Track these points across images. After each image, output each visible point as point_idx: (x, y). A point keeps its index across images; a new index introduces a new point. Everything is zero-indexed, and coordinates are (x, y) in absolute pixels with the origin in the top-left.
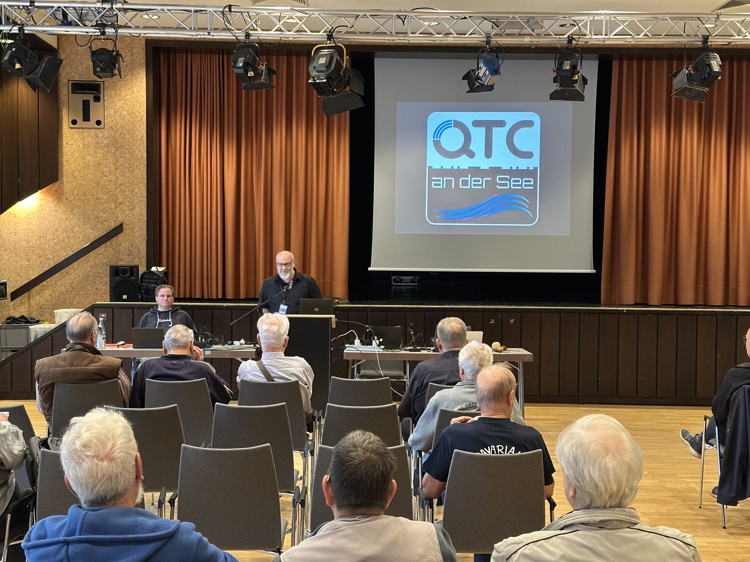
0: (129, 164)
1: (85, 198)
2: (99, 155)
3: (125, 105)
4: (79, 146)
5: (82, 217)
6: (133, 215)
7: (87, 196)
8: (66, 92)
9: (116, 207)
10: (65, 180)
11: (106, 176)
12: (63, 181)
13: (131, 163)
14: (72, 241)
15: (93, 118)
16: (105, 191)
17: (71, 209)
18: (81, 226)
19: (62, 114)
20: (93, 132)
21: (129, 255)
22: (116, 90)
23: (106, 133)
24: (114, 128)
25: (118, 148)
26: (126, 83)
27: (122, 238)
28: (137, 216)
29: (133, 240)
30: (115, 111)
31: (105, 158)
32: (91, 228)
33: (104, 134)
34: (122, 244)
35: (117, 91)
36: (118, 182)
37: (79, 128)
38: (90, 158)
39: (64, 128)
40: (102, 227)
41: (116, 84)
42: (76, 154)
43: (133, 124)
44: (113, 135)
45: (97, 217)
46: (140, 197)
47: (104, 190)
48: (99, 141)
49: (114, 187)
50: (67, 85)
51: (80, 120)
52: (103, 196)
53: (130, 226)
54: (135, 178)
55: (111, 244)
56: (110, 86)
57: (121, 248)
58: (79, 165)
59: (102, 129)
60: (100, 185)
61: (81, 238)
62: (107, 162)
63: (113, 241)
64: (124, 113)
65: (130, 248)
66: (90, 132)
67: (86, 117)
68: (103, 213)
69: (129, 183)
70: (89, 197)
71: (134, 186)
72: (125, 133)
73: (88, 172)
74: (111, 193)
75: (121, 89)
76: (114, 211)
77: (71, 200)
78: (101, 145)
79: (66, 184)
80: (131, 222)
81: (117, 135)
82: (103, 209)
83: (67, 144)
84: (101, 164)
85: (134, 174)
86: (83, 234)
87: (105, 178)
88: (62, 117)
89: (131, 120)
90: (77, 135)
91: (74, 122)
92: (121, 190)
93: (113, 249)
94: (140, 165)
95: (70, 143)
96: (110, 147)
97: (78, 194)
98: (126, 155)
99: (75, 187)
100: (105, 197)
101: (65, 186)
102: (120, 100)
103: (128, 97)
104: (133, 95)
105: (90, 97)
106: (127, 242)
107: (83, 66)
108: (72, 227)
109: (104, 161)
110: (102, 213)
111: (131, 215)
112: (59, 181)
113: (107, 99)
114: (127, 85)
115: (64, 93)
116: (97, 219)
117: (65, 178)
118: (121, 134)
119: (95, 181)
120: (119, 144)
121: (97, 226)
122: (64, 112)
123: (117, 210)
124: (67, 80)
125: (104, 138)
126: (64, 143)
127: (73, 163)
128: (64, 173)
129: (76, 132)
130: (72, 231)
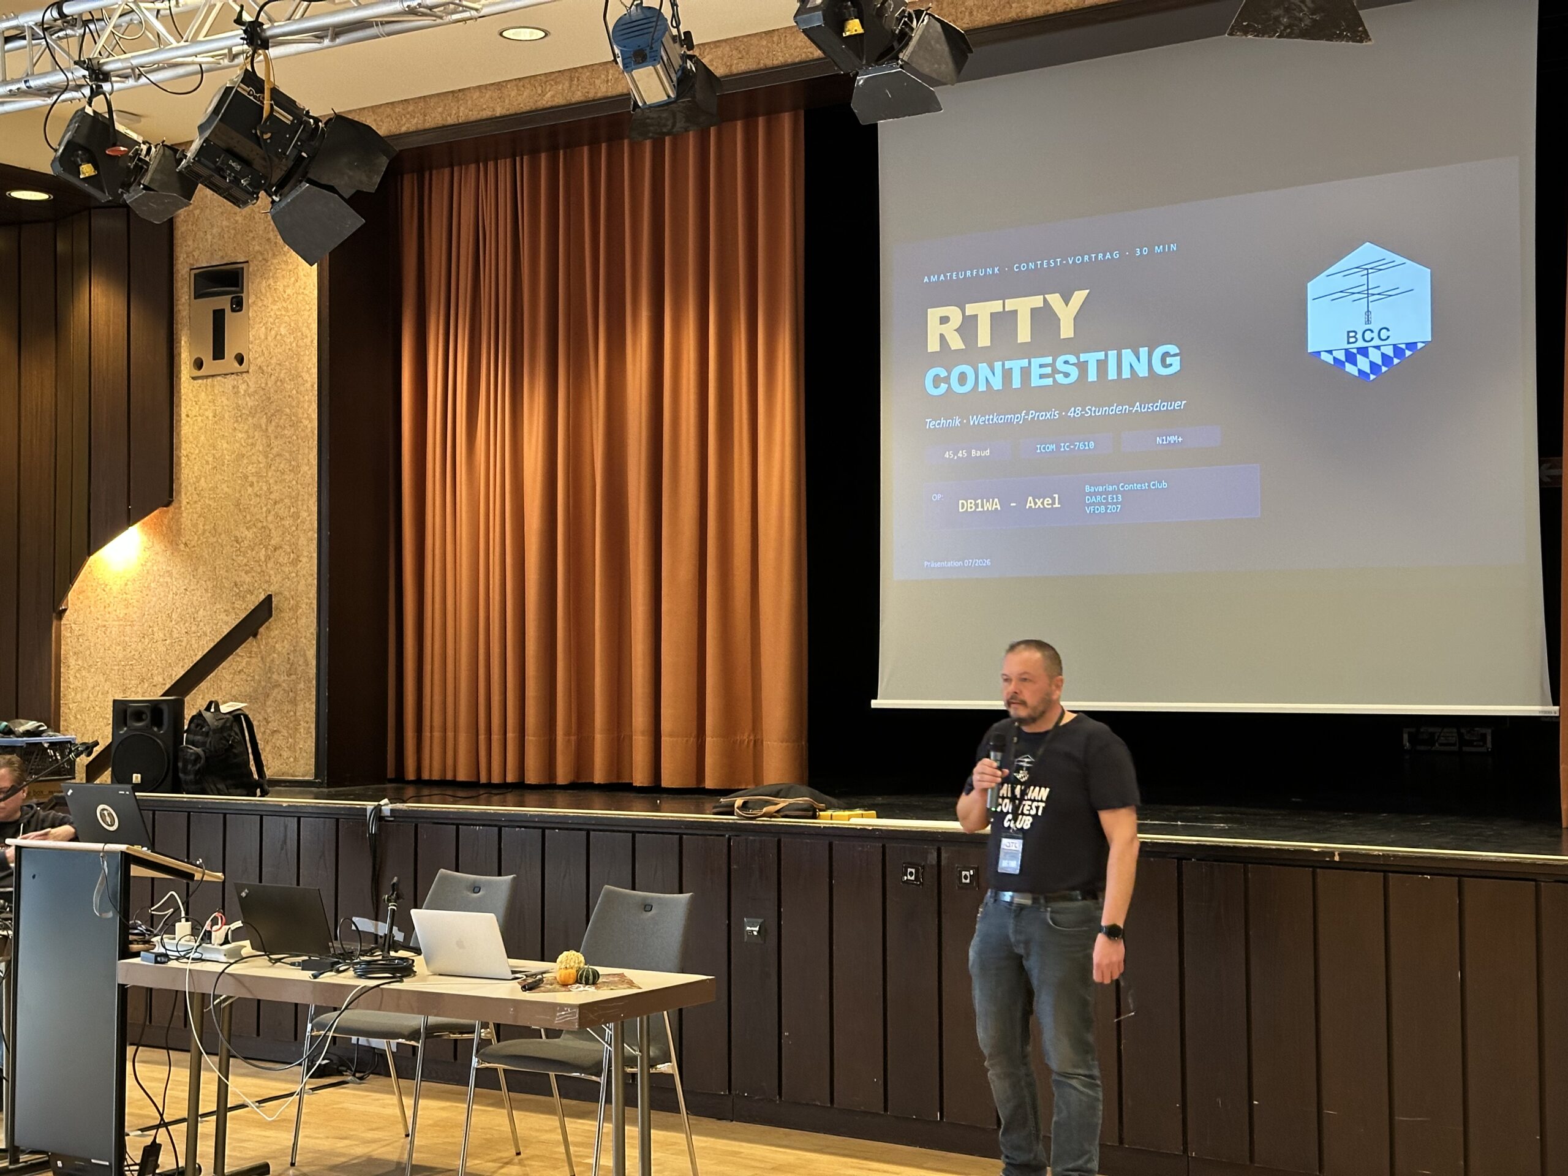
0: (291, 453)
2: (240, 435)
4: (207, 418)
5: (210, 584)
10: (184, 503)
11: (252, 485)
12: (180, 502)
13: (295, 449)
14: (194, 642)
15: (230, 352)
16: (250, 521)
17: (193, 567)
18: (208, 607)
19: (180, 347)
20: (230, 381)
21: (289, 675)
22: (269, 279)
23: (252, 379)
24: (265, 368)
25: (272, 415)
28: (304, 576)
29: (297, 636)
30: (266, 328)
31: (250, 441)
33: (248, 385)
34: (277, 646)
35: (271, 281)
36: (272, 496)
37: (207, 377)
38: (225, 445)
39: (183, 379)
40: (243, 607)
41: (269, 263)
42: (203, 438)
43: (298, 354)
44: (263, 385)
45: (236, 585)
46: (310, 530)
47: (248, 518)
48: (240, 402)
49: (264, 509)
50: (188, 279)
51: (207, 358)
52: (247, 532)
53: (292, 602)
54: (301, 485)
55: (259, 647)
56: (258, 270)
57: (275, 655)
58: (207, 463)
59: (244, 375)
60: (241, 507)
62: (253, 451)
63: (262, 639)
65: (291, 657)
66: (224, 383)
67: (219, 353)
68: (247, 573)
69: (290, 497)
70: (223, 536)
71: (300, 503)
72: (284, 379)
73: (221, 478)
74: (260, 525)
75: (278, 275)
76: (264, 568)
77: (194, 546)
78: (244, 411)
79: (186, 509)
80: (292, 593)
81: (270, 385)
82: (246, 565)
83: (188, 416)
84: (243, 456)
85: (300, 475)
87: (250, 490)
88: (180, 354)
90: (203, 394)
91: (199, 364)
92: (277, 515)
94: (309, 453)
95: (194, 413)
96: (258, 415)
97: (204, 531)
98: (286, 432)
99: (199, 517)
100: (249, 534)
101: (184, 515)
102: (274, 302)
103: (289, 291)
104: (298, 284)
105: (224, 302)
106: (286, 641)
107: (215, 230)
108: (193, 610)
109: (249, 448)
110: (243, 574)
111: (294, 575)
112: (173, 504)
113: (254, 303)
114: (286, 262)
115: (183, 300)
116: (235, 589)
117: (183, 496)
118: (276, 382)
119: (233, 497)
120: (274, 406)
121: (236, 605)
122: (183, 342)
123: (269, 565)
124: (188, 270)
125: (249, 394)
126: (183, 416)
127: (197, 459)
128: (183, 485)
129: (203, 387)
130: (194, 618)
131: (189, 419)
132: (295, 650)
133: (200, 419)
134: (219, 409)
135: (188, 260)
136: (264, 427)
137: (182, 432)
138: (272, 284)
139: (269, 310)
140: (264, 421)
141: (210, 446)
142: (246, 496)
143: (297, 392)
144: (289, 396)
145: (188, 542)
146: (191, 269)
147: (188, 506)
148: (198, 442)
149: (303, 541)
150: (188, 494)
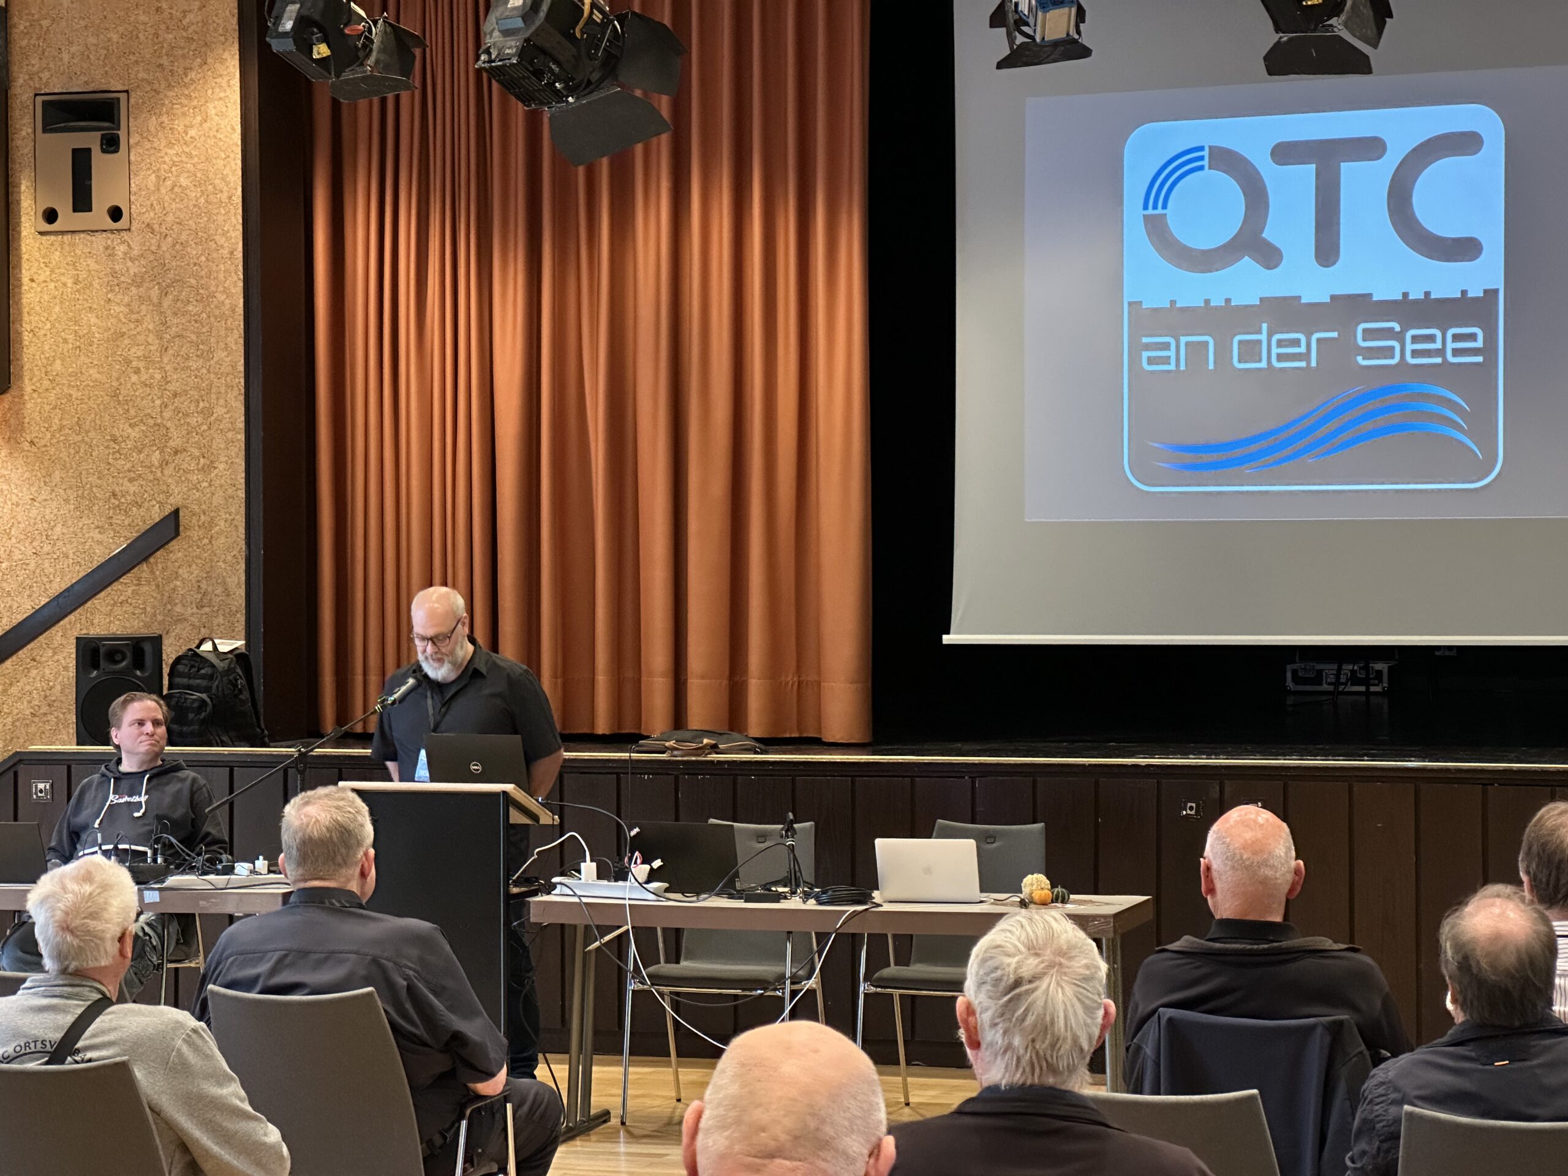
0: (198, 334)
1: (79, 438)
2: (117, 309)
3: (184, 159)
4: (64, 284)
5: (72, 495)
6: (210, 485)
7: (88, 432)
8: (30, 130)
9: (163, 464)
10: (28, 389)
11: (137, 371)
12: (21, 389)
13: (204, 330)
14: (47, 565)
15: (101, 201)
16: (135, 417)
17: (44, 472)
18: (70, 523)
19: (19, 193)
20: (99, 240)
21: (200, 606)
22: (161, 115)
23: (135, 241)
24: (156, 227)
25: (168, 286)
26: (186, 92)
27: (180, 554)
28: (221, 486)
29: (211, 561)
30: (158, 177)
31: (134, 317)
32: (98, 527)
33: (129, 245)
34: (180, 571)
35: (165, 119)
36: (169, 387)
37: (63, 233)
38: (93, 320)
39: (24, 233)
40: (126, 522)
41: (161, 96)
42: (57, 309)
43: (208, 213)
44: (153, 248)
45: (114, 495)
46: (229, 430)
47: (132, 412)
48: (117, 267)
49: (158, 402)
50: (31, 107)
51: (64, 207)
52: (130, 430)
53: (203, 518)
54: (216, 374)
55: (152, 572)
56: (144, 103)
57: (178, 583)
58: (65, 341)
59: (123, 234)
60: (121, 398)
61: (71, 556)
62: (138, 329)
63: (156, 563)
64: (184, 181)
65: (204, 586)
66: (92, 242)
67: (82, 201)
68: (131, 480)
69: (198, 388)
70: (92, 434)
71: (213, 396)
72: (187, 242)
73: (88, 361)
74: (151, 422)
75: (175, 111)
76: (159, 474)
77: (45, 446)
78: (122, 279)
79: (32, 398)
80: (204, 507)
81: (164, 248)
82: (129, 471)
83: (32, 280)
84: (123, 335)
85: (212, 362)
86: (75, 544)
87: (134, 378)
88: (18, 202)
89: (202, 200)
90: (58, 253)
91: (51, 216)
92: (177, 411)
93: (158, 586)
94: (227, 336)
95: (42, 278)
96: (146, 285)
97: (61, 428)
98: (191, 308)
99: (55, 408)
100: (134, 433)
101: (28, 406)
102: (170, 145)
103: (192, 132)
104: (206, 125)
105: (91, 140)
106: (194, 567)
107: (73, 49)
108: (45, 525)
109: (132, 326)
110: (126, 482)
111: (205, 484)
112: (11, 390)
113: (137, 144)
114: (189, 97)
115: (24, 133)
116: (113, 501)
117: (27, 381)
118: (174, 245)
119: (107, 386)
120: (171, 275)
121: (114, 521)
122: (23, 188)
123: (166, 472)
124: (32, 95)
125: (130, 258)
126: (25, 280)
127: (49, 336)
128: (26, 368)
129: (57, 245)
130: (47, 536)
131: (34, 285)
132: (210, 577)
133: (52, 285)
134: (83, 275)
135: (31, 83)
136: (155, 300)
137: (24, 301)
138: (166, 121)
139: (162, 154)
140: (155, 293)
141: (70, 320)
142: (129, 385)
143: (208, 260)
144: (195, 264)
145: (36, 440)
146: (36, 95)
147: (35, 395)
148: (50, 314)
149: (219, 442)
150: (35, 379)
